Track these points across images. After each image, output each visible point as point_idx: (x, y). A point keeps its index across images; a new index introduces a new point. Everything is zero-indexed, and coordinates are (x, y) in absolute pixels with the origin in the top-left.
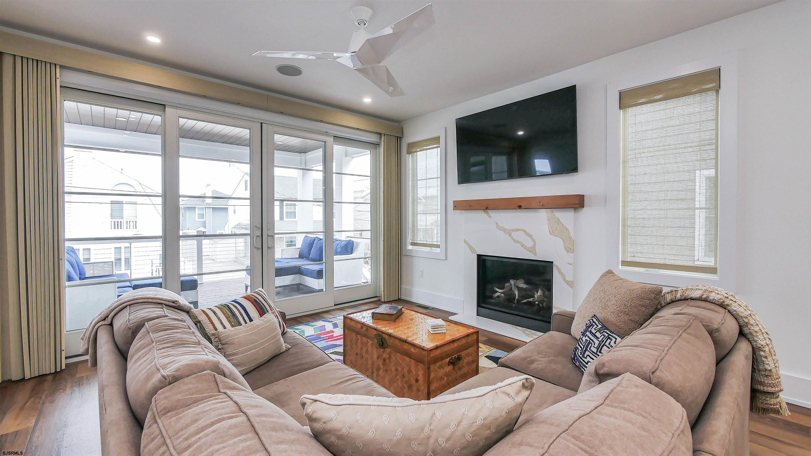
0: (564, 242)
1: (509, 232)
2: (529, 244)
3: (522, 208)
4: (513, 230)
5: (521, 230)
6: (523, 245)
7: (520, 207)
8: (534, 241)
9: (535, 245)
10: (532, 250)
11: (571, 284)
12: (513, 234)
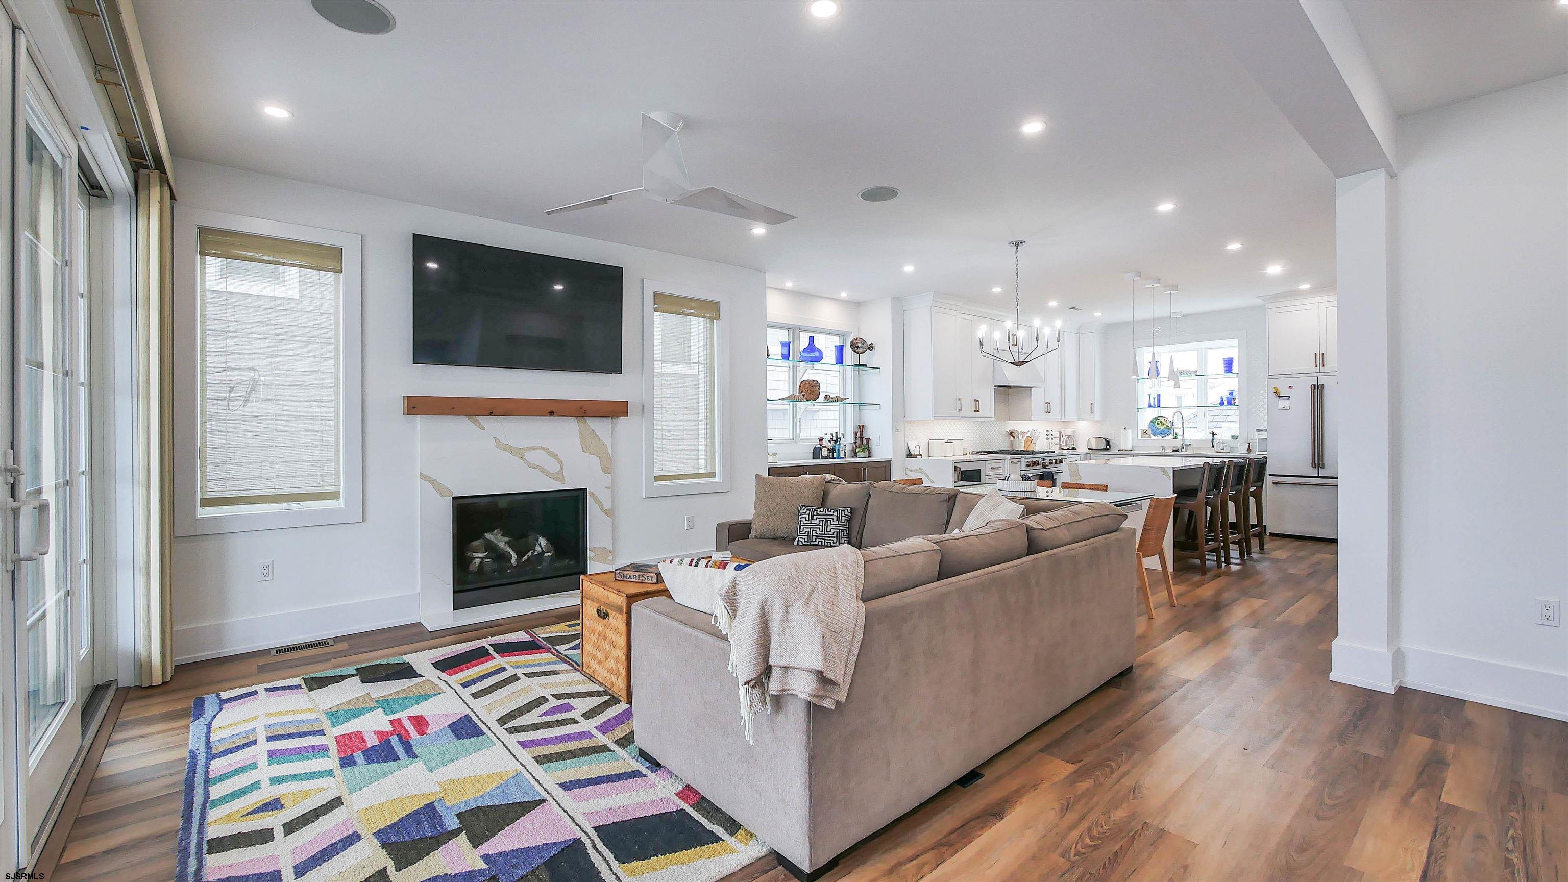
0: (601, 461)
1: (520, 454)
2: (554, 468)
3: (555, 415)
4: (527, 449)
5: (541, 448)
6: (543, 471)
7: (552, 413)
8: (561, 463)
9: (562, 468)
10: (559, 476)
11: (609, 513)
12: (528, 455)
